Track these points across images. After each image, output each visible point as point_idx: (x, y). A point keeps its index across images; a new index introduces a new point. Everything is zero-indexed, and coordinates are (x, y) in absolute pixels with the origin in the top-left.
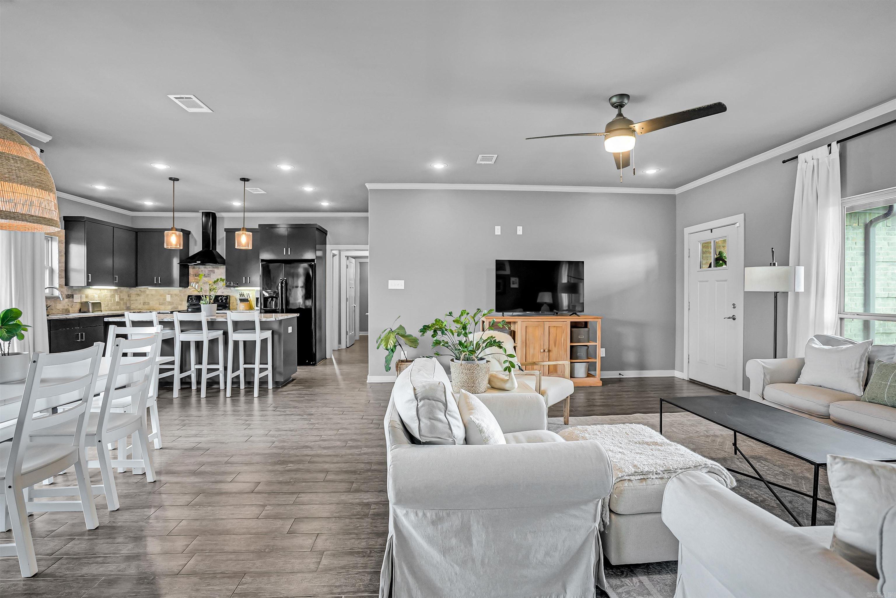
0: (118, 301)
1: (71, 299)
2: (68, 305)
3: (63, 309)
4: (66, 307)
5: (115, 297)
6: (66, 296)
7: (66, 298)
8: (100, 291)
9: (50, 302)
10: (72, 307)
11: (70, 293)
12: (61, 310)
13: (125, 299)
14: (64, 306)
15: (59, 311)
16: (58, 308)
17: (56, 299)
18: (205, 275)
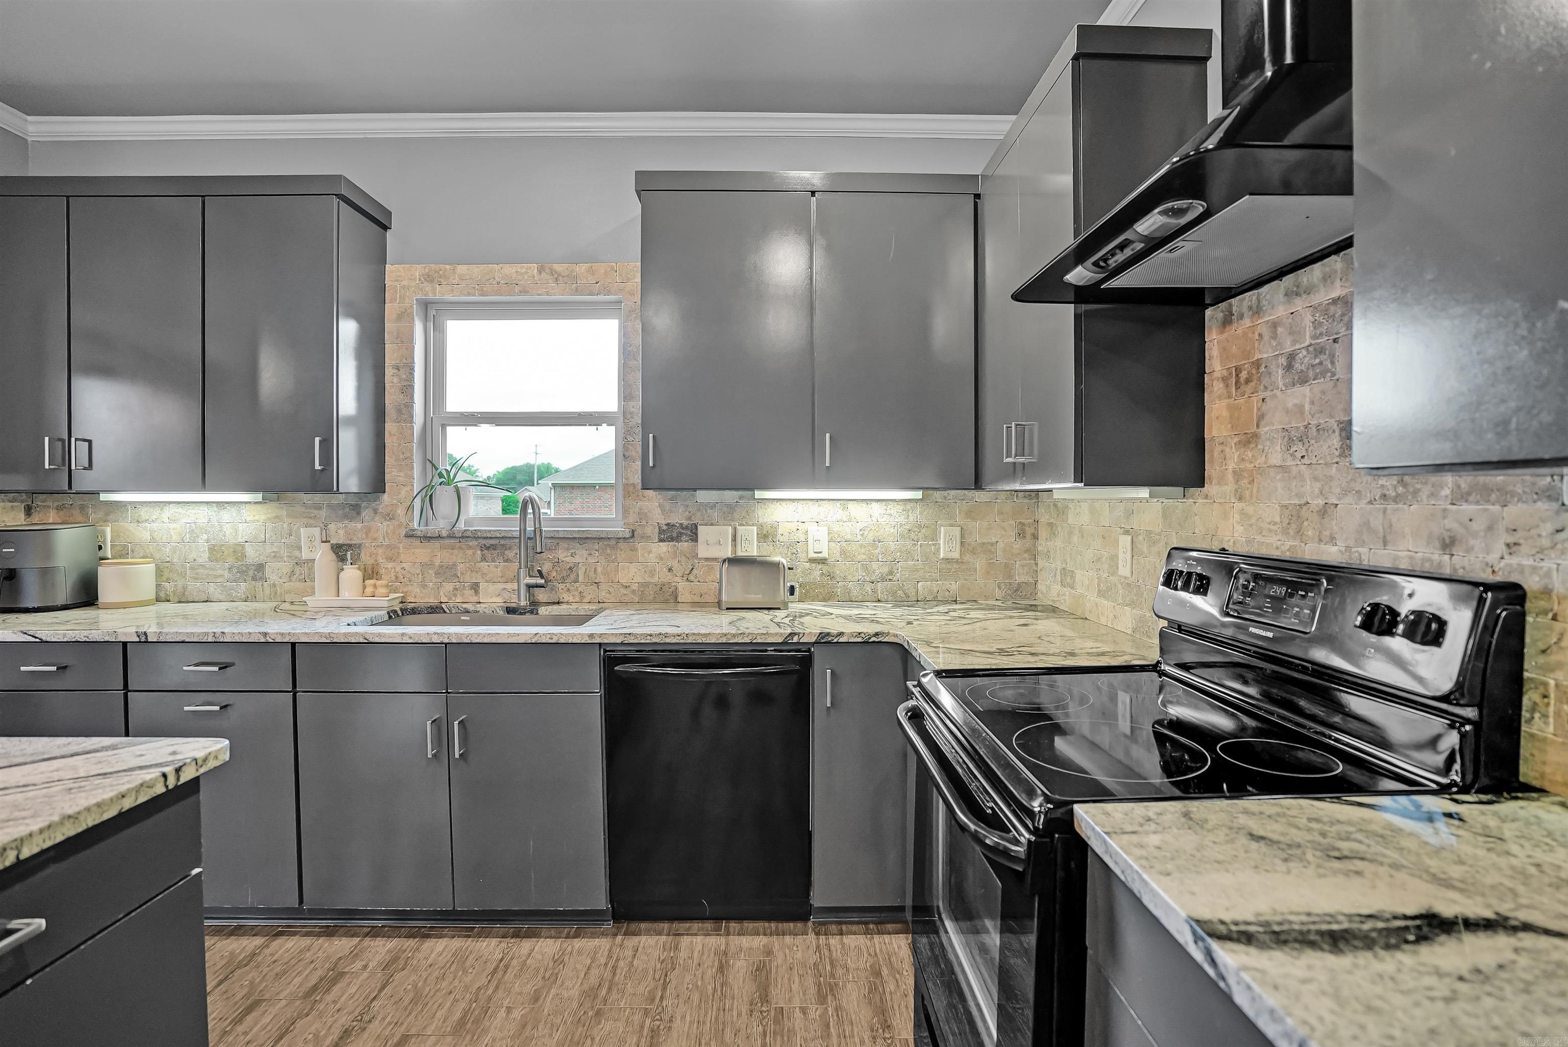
0: (956, 555)
1: (685, 545)
2: (670, 570)
3: (645, 585)
4: (662, 576)
5: (934, 537)
6: (661, 532)
7: (661, 540)
8: (845, 508)
9: (585, 553)
10: (691, 577)
11: (678, 518)
12: (635, 587)
13: (1000, 545)
14: (652, 573)
15: (623, 591)
16: (623, 577)
17: (613, 542)
18: (1297, 366)
